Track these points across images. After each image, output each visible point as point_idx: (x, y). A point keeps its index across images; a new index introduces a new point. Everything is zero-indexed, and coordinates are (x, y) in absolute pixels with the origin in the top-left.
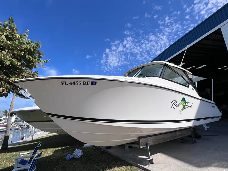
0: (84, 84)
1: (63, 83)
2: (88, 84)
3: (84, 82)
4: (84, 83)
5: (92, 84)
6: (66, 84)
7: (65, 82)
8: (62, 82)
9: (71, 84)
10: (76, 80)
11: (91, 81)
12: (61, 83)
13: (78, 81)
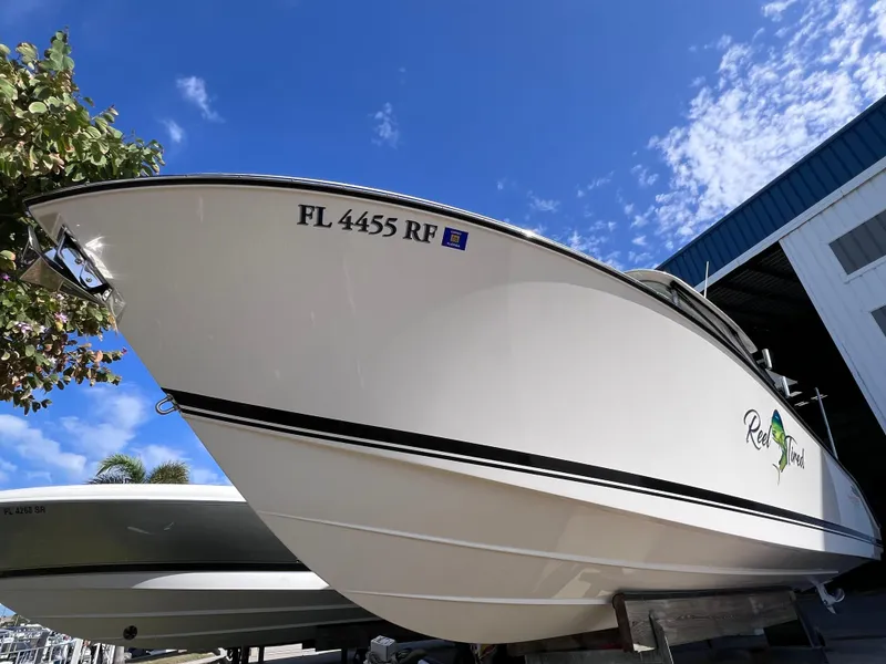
0: (408, 237)
1: (308, 211)
2: (426, 240)
3: (410, 223)
4: (411, 230)
5: (444, 243)
6: (320, 223)
7: (321, 210)
8: (304, 208)
9: (348, 225)
10: (374, 208)
11: (443, 223)
12: (299, 210)
13: (387, 211)
